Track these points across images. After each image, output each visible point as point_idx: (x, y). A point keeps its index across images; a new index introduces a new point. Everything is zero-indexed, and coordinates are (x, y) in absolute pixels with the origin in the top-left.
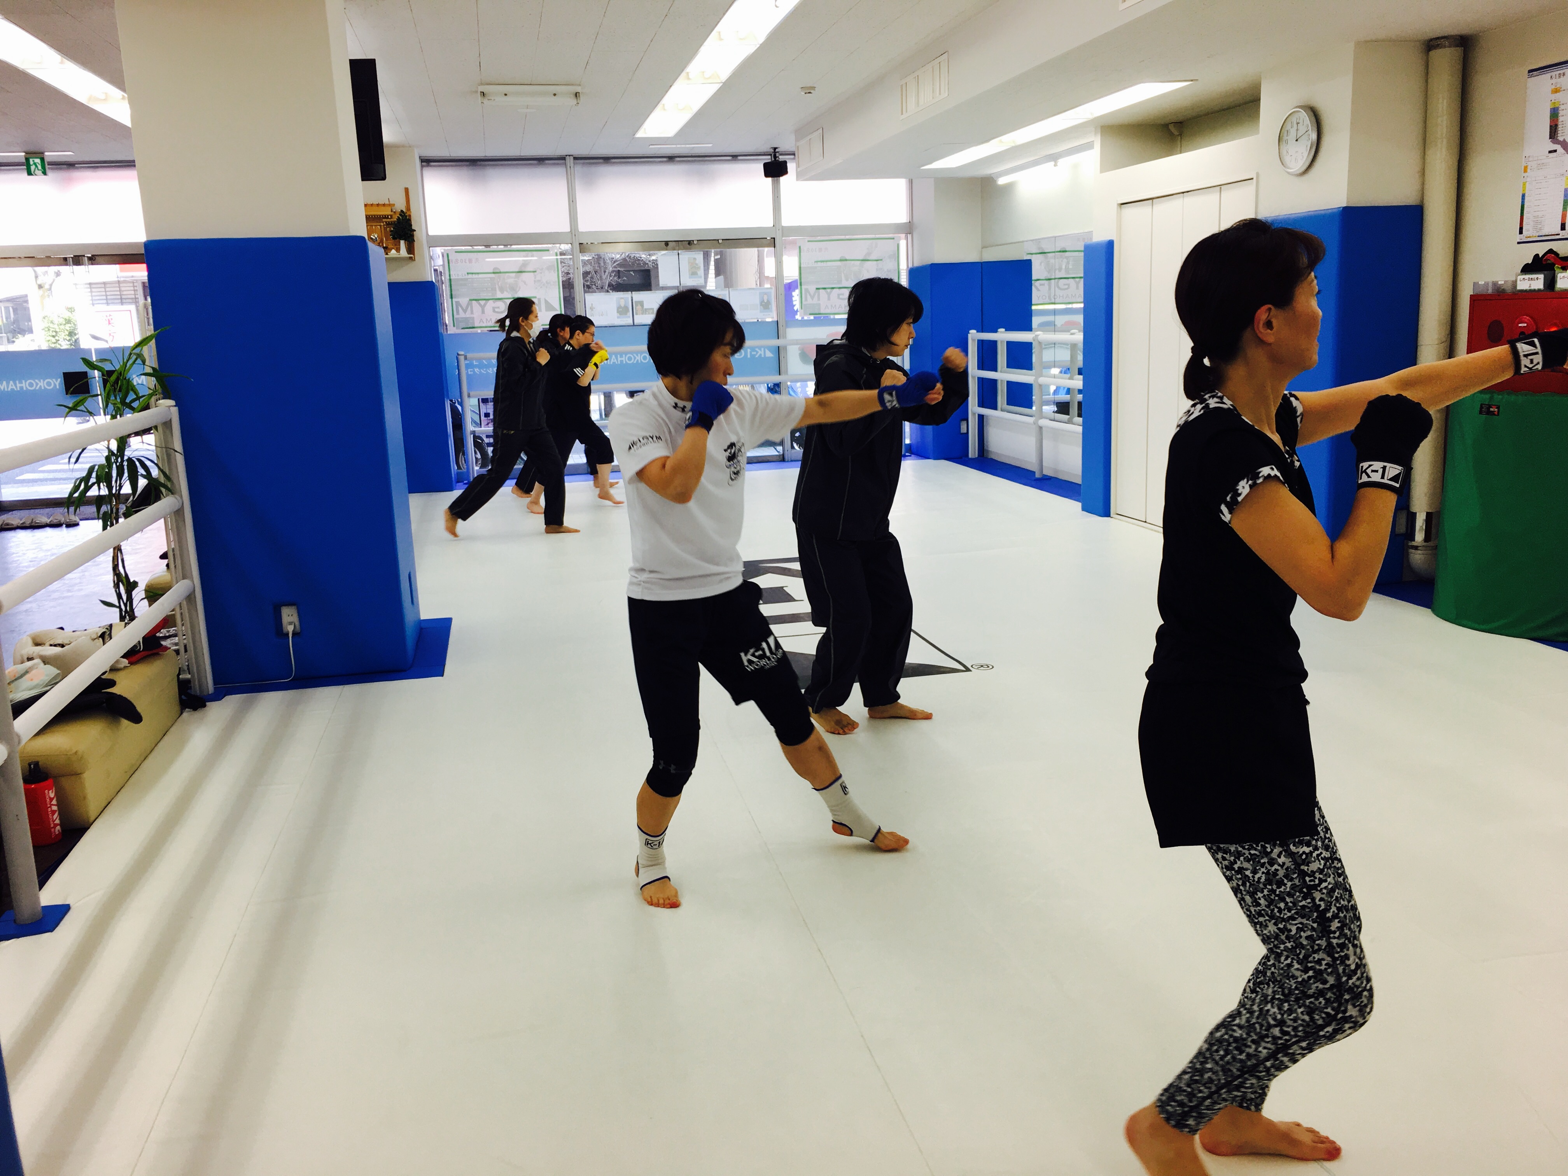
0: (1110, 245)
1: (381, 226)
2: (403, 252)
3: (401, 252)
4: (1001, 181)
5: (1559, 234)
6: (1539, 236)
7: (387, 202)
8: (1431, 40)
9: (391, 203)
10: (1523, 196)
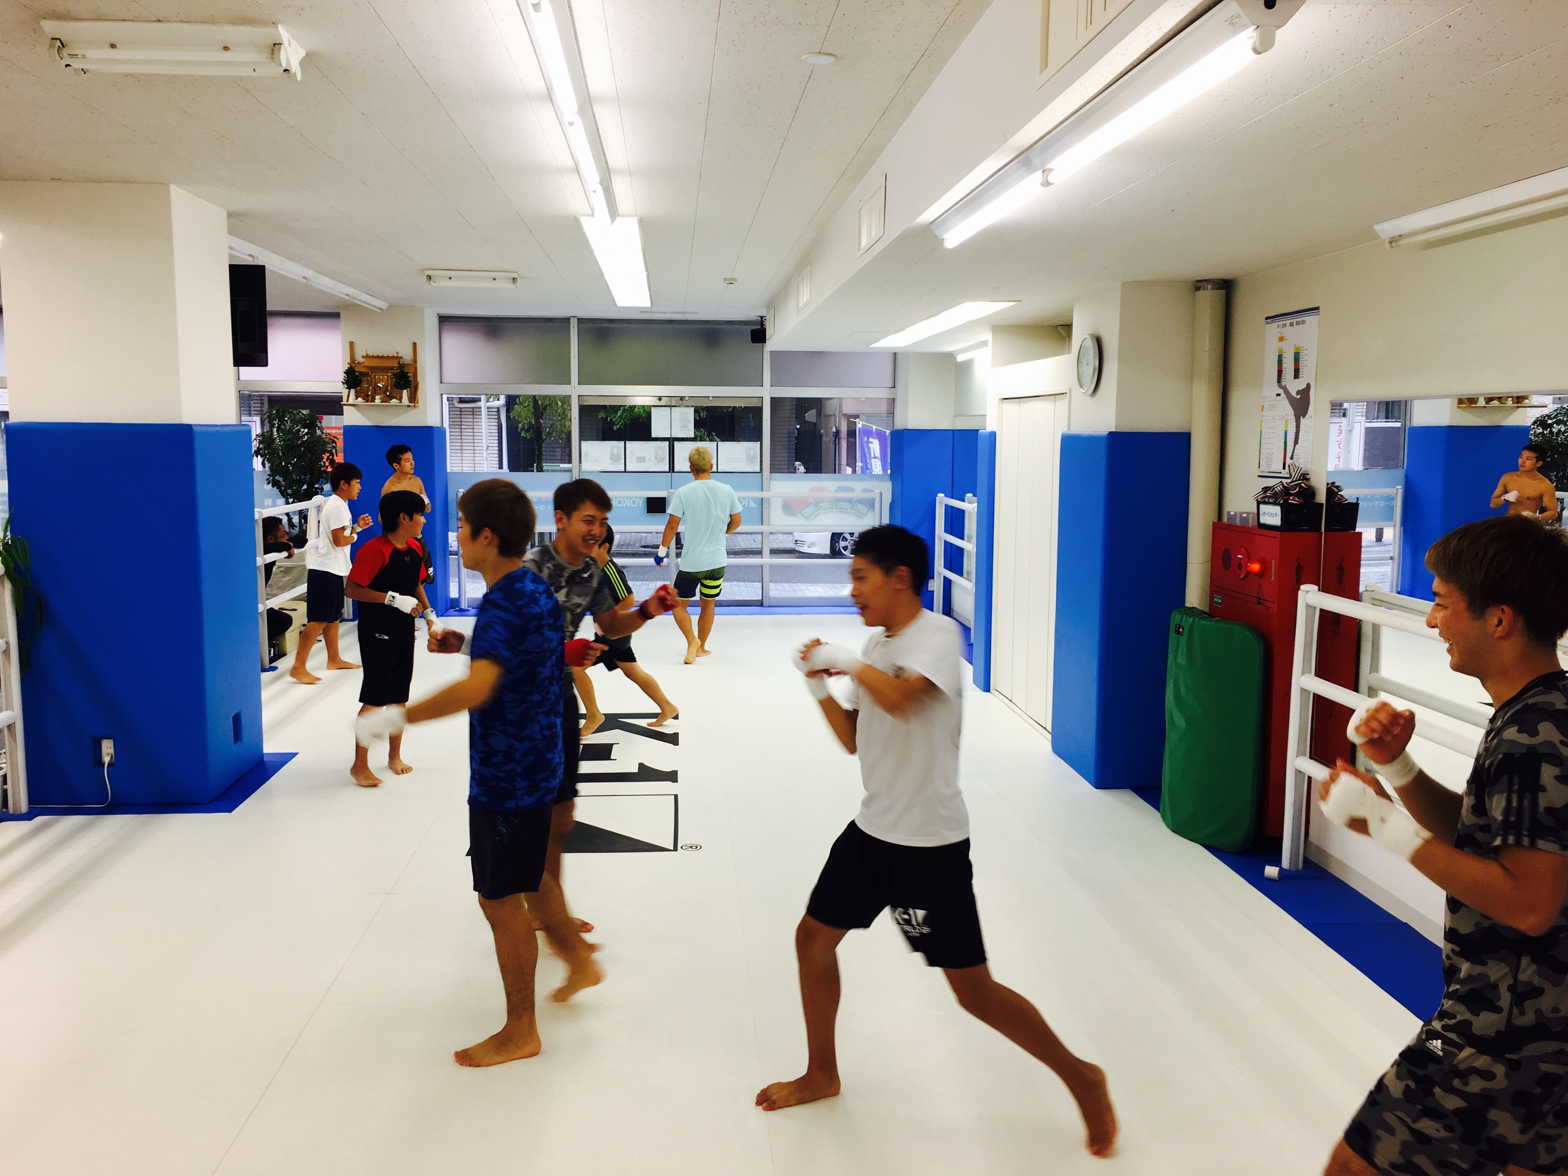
0: (993, 435)
1: (388, 376)
2: (405, 400)
3: (403, 401)
4: (960, 358)
5: (1281, 473)
6: (1269, 472)
7: (396, 355)
8: (1198, 281)
9: (399, 356)
10: (1261, 431)
